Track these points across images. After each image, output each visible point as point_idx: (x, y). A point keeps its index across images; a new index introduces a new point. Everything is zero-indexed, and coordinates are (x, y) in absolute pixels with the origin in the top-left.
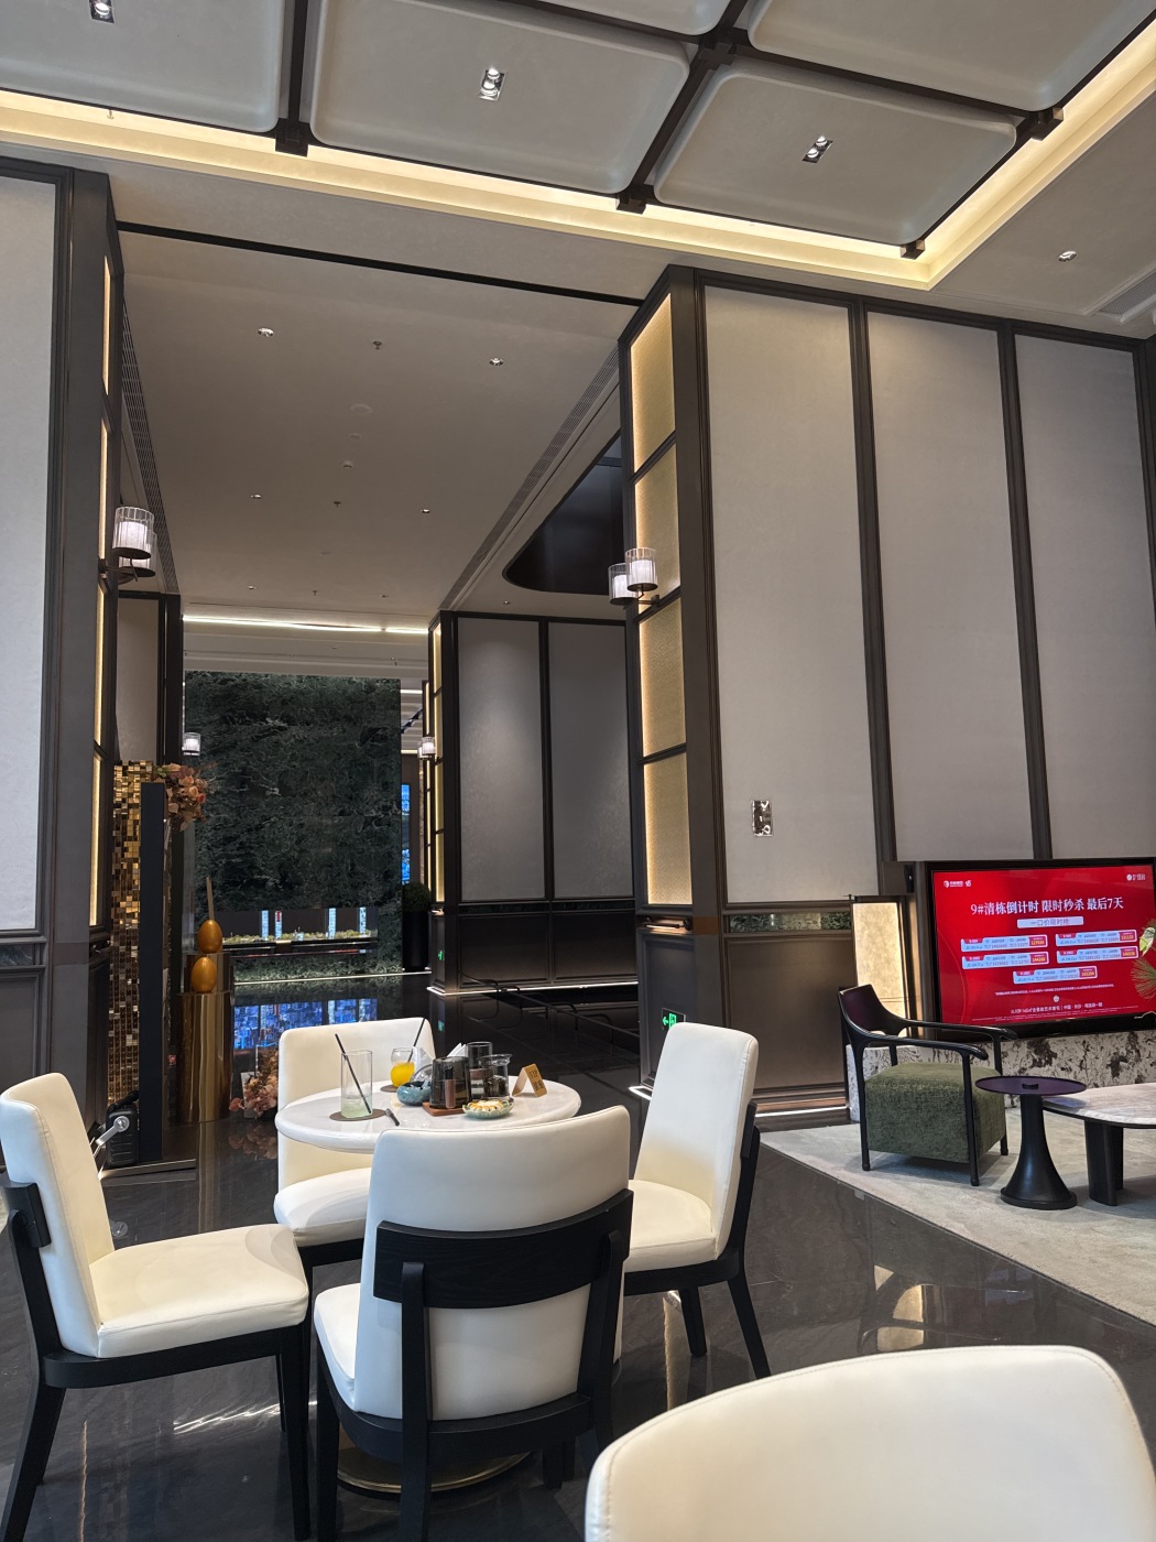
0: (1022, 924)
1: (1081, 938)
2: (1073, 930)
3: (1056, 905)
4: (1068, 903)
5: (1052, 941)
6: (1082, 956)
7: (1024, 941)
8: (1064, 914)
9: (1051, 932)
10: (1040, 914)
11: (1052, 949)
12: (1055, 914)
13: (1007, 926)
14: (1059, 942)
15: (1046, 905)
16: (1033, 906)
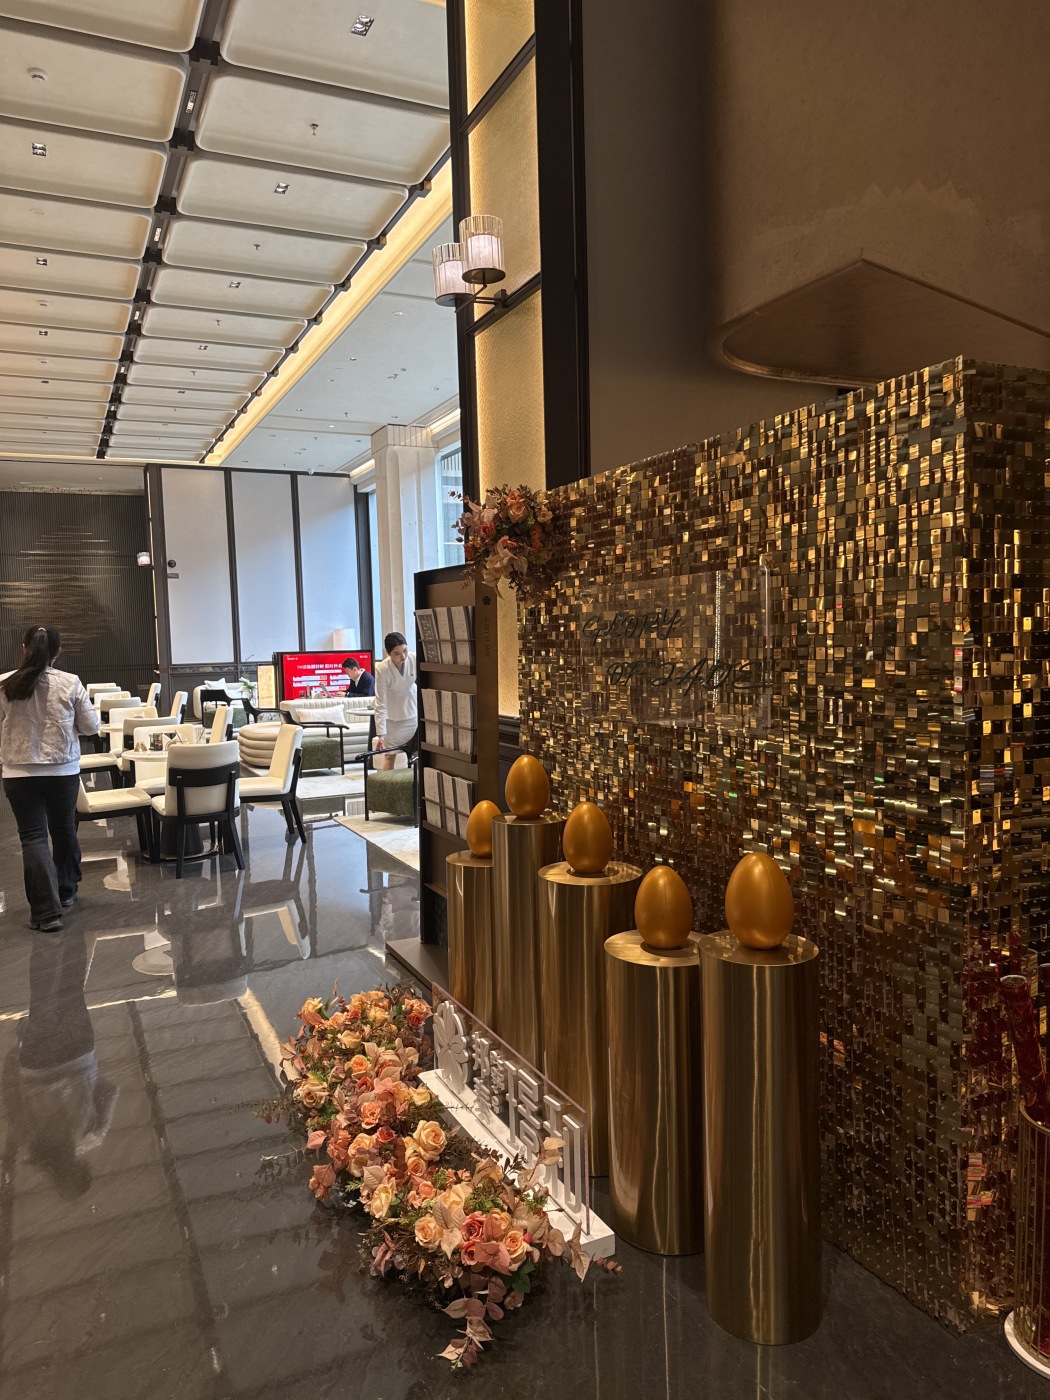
0: (317, 672)
1: (340, 677)
2: (337, 674)
3: (331, 666)
4: (336, 665)
5: (329, 678)
6: (340, 683)
7: (318, 678)
8: (334, 669)
9: (328, 675)
10: (324, 669)
11: (328, 681)
12: (331, 669)
13: (311, 672)
14: (331, 678)
15: (327, 666)
16: (321, 666)
